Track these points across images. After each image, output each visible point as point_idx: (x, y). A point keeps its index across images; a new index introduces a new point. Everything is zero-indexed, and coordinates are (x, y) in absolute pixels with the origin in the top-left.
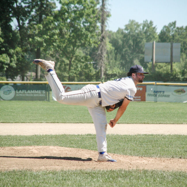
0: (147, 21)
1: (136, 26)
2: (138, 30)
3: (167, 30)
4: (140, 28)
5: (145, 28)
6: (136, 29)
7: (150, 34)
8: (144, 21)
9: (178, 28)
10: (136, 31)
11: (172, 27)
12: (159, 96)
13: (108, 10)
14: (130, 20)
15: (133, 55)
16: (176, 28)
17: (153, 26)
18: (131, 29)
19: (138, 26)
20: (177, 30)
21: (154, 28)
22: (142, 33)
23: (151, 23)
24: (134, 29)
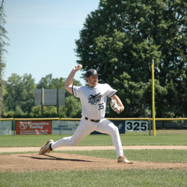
0: (26, 74)
1: (17, 79)
2: (19, 82)
3: (45, 81)
4: (21, 80)
5: (26, 80)
6: (18, 81)
7: (30, 85)
8: (24, 75)
9: (53, 79)
10: (18, 83)
11: (49, 79)
12: (63, 129)
13: (3, 62)
14: (12, 74)
15: (15, 103)
16: (52, 80)
17: (32, 78)
18: (13, 81)
19: (20, 78)
20: (53, 81)
21: (33, 80)
22: (23, 84)
23: (30, 76)
24: (16, 81)
